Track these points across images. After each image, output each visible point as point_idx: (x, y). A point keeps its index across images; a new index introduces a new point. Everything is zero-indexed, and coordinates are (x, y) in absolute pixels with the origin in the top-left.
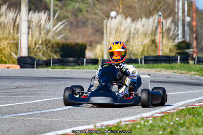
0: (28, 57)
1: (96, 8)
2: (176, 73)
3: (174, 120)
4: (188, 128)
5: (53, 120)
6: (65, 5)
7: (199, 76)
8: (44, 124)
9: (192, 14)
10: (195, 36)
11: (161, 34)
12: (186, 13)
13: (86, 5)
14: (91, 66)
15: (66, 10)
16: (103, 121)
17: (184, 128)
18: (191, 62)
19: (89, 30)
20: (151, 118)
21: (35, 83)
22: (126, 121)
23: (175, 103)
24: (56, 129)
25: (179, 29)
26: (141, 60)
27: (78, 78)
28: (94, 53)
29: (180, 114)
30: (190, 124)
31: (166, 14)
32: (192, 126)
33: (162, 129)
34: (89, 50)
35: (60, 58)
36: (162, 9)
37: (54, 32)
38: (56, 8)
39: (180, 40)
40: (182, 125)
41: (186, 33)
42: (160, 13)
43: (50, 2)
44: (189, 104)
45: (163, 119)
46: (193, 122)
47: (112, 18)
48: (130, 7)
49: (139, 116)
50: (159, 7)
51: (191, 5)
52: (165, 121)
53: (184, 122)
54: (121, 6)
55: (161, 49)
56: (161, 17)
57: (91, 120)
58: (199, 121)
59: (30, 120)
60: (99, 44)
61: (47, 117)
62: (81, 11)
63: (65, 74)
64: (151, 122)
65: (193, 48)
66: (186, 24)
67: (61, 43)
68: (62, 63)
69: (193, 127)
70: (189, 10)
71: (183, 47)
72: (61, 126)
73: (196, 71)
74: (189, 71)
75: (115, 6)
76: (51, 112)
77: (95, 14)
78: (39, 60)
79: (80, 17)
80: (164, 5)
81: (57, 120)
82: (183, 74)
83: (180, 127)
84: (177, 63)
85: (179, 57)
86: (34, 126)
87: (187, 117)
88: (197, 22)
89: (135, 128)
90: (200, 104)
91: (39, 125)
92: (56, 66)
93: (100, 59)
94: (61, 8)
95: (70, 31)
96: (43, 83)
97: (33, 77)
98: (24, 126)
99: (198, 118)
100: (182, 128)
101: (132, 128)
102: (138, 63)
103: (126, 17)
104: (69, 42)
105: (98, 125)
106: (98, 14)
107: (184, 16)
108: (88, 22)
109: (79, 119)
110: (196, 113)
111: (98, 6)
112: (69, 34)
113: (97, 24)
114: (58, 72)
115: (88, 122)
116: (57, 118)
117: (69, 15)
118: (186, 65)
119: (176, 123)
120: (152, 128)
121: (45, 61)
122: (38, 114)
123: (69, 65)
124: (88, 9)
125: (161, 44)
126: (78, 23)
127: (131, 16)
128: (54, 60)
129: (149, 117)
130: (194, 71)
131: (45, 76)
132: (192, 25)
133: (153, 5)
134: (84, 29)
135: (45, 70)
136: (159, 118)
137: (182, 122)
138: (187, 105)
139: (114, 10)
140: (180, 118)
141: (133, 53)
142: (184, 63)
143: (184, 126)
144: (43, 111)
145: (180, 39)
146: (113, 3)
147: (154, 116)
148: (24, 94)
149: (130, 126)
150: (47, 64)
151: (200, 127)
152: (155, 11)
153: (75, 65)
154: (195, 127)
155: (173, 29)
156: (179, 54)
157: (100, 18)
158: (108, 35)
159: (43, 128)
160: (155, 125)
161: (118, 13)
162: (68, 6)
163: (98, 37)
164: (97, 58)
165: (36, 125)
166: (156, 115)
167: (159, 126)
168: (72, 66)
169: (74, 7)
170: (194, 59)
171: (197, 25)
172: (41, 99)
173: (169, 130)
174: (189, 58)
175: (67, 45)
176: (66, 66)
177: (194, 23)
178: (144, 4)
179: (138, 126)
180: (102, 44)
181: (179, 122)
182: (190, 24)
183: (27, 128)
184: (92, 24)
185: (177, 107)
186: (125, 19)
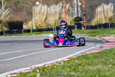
3: (75, 62)
4: (83, 66)
5: (7, 65)
7: (88, 36)
8: (2, 68)
9: (82, 1)
10: (84, 13)
11: (65, 14)
14: (26, 34)
15: (11, 3)
16: (35, 64)
17: (82, 66)
18: (83, 29)
19: (24, 13)
20: (62, 62)
22: (48, 64)
23: (75, 52)
24: (9, 70)
25: (75, 10)
26: (55, 28)
27: (19, 41)
28: (28, 26)
29: (79, 59)
30: (85, 64)
32: (86, 65)
33: (69, 68)
34: (25, 24)
35: (8, 30)
37: (4, 15)
38: (5, 2)
39: (76, 16)
40: (80, 65)
41: (79, 12)
42: (64, 1)
46: (87, 63)
47: (37, 6)
49: (55, 61)
52: (70, 63)
53: (81, 63)
56: (65, 4)
57: (28, 64)
58: (89, 62)
61: (3, 64)
62: (19, 2)
63: (12, 39)
64: (62, 64)
65: (84, 20)
66: (79, 6)
67: (9, 21)
68: (10, 32)
71: (78, 20)
72: (12, 68)
73: (86, 34)
74: (82, 33)
76: (5, 61)
77: (27, 4)
79: (19, 6)
81: (9, 65)
82: (79, 35)
83: (79, 66)
84: (75, 29)
85: (76, 26)
87: (82, 60)
88: (85, 5)
89: (54, 68)
90: (90, 52)
92: (6, 34)
93: (31, 29)
94: (8, 2)
95: (14, 14)
100: (80, 66)
102: (53, 30)
104: (13, 20)
105: (33, 67)
106: (29, 3)
107: (78, 2)
108: (23, 9)
109: (21, 64)
110: (88, 57)
112: (13, 16)
113: (28, 9)
114: (8, 38)
115: (27, 66)
116: (9, 64)
117: (13, 5)
118: (80, 30)
119: (77, 64)
120: (63, 68)
121: (0, 32)
123: (14, 34)
124: (23, 1)
125: (65, 19)
126: (18, 10)
128: (5, 31)
129: (61, 61)
131: (1, 41)
132: (82, 7)
134: (21, 13)
135: (1, 37)
136: (67, 61)
137: (80, 63)
138: (82, 53)
139: (38, 1)
140: (79, 61)
141: (50, 25)
143: (81, 65)
144: (1, 61)
147: (64, 60)
149: (51, 67)
150: (1, 34)
151: (90, 66)
153: (17, 34)
155: (71, 10)
156: (76, 24)
157: (30, 6)
158: (35, 15)
159: (2, 70)
160: (65, 65)
163: (29, 17)
164: (30, 29)
167: (67, 66)
168: (16, 34)
169: (15, 1)
170: (84, 27)
171: (85, 7)
173: (73, 68)
174: (82, 26)
175: (12, 22)
176: (12, 34)
177: (84, 6)
179: (55, 67)
180: (31, 21)
184: (26, 10)
185: (77, 55)
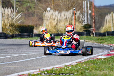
0: (2, 33)
1: (39, 6)
3: (83, 67)
5: (16, 67)
6: (22, 5)
7: (96, 43)
8: (11, 69)
9: (92, 9)
10: (94, 21)
11: (75, 20)
12: (89, 8)
13: (33, 4)
15: (23, 7)
16: (44, 67)
17: (89, 71)
18: (92, 36)
19: (36, 18)
20: (70, 66)
21: (6, 47)
22: (56, 68)
24: (18, 72)
25: (85, 17)
29: (86, 64)
30: (92, 69)
31: (78, 9)
33: (76, 72)
34: (35, 29)
35: (19, 33)
36: (75, 6)
37: (16, 19)
38: (17, 6)
39: (85, 23)
40: (88, 69)
41: (89, 19)
42: (74, 8)
43: (14, 3)
44: (91, 58)
45: (77, 66)
46: (94, 67)
47: (48, 11)
48: (58, 5)
49: (64, 65)
50: (73, 5)
51: (91, 4)
54: (53, 4)
55: (75, 28)
56: (75, 10)
57: (37, 67)
58: (97, 67)
59: (4, 67)
60: (41, 25)
61: (13, 65)
62: (31, 8)
63: (22, 42)
64: (70, 68)
65: (93, 28)
66: (89, 14)
67: (20, 25)
68: (21, 36)
69: (94, 70)
70: (90, 7)
71: (87, 27)
72: (21, 70)
73: (95, 40)
74: (91, 40)
75: (49, 5)
76: (15, 62)
78: (8, 35)
79: (30, 11)
80: (76, 4)
81: (18, 67)
82: (88, 42)
83: (86, 70)
84: (84, 36)
85: (85, 32)
86: (6, 70)
87: (90, 65)
88: (95, 13)
89: (62, 71)
90: (97, 58)
91: (9, 70)
92: (17, 38)
94: (20, 6)
96: (10, 47)
97: (5, 44)
99: (97, 65)
100: (87, 71)
101: (60, 71)
103: (56, 11)
104: (24, 25)
105: (41, 69)
106: (40, 9)
107: (88, 10)
108: (35, 14)
109: (30, 66)
110: (95, 62)
111: (40, 5)
112: (24, 20)
113: (39, 15)
114: (19, 41)
115: (35, 68)
117: (24, 10)
118: (89, 37)
120: (71, 71)
121: (11, 35)
122: (8, 63)
123: (25, 37)
124: (35, 6)
125: (75, 25)
126: (29, 14)
127: (58, 10)
128: (16, 34)
129: (69, 65)
130: (93, 40)
131: (12, 43)
132: (92, 15)
133: (70, 4)
134: (32, 18)
135: (12, 40)
137: (87, 67)
140: (86, 65)
141: (60, 31)
142: (88, 36)
143: (89, 70)
144: (11, 62)
146: (48, 3)
147: (72, 64)
149: (59, 70)
150: (12, 37)
151: (97, 70)
152: (72, 7)
153: (28, 37)
154: (95, 70)
155: (81, 17)
156: (85, 31)
157: (41, 11)
158: (46, 20)
159: (11, 71)
160: (73, 69)
161: (51, 8)
162: (24, 5)
163: (40, 22)
164: (40, 33)
165: (7, 70)
166: (73, 64)
167: (75, 70)
168: (26, 38)
169: (27, 6)
170: (93, 34)
171: (95, 15)
172: (9, 55)
173: (80, 72)
174: (91, 33)
176: (23, 37)
177: (93, 14)
178: (65, 3)
179: (63, 70)
181: (86, 67)
182: (91, 14)
183: (2, 71)
184: (37, 15)
186: (55, 12)
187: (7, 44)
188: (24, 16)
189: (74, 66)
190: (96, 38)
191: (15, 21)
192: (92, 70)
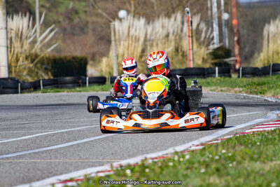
0: (9, 78)
1: (99, 7)
2: (214, 90)
3: (219, 153)
4: (239, 163)
5: (52, 161)
6: (54, 6)
7: (246, 93)
8: (40, 168)
9: (231, 10)
10: (236, 38)
11: (191, 39)
12: (223, 8)
13: (83, 4)
14: (96, 87)
15: (57, 13)
16: (120, 159)
17: (235, 163)
18: (234, 76)
19: (91, 38)
20: (187, 153)
21: (21, 114)
24: (58, 173)
25: (214, 30)
27: (79, 104)
28: (99, 68)
29: (227, 146)
30: (243, 158)
31: (195, 10)
32: (245, 159)
33: (204, 166)
34: (92, 65)
35: (52, 78)
36: (188, 4)
37: (41, 42)
38: (42, 9)
39: (216, 46)
40: (232, 159)
41: (224, 35)
42: (188, 9)
43: (35, 2)
44: (237, 132)
45: (203, 152)
46: (247, 154)
47: (121, 20)
48: (145, 3)
49: (170, 150)
50: (184, 2)
52: (207, 154)
53: (233, 156)
54: (132, 2)
55: (191, 59)
56: (189, 15)
57: (103, 159)
58: (254, 153)
59: (20, 162)
60: (105, 56)
61: (43, 158)
62: (76, 12)
63: (61, 100)
64: (187, 157)
65: (235, 56)
66: (223, 23)
67: (52, 57)
68: (56, 84)
70: (226, 4)
71: (220, 55)
72: (63, 168)
73: (242, 87)
74: (232, 87)
75: (124, 3)
76: (47, 150)
77: (98, 15)
78: (24, 82)
79: (76, 20)
81: (57, 161)
82: (225, 91)
83: (228, 162)
84: (214, 77)
85: (217, 68)
86: (26, 170)
87: (237, 148)
88: (238, 20)
89: (167, 166)
90: (253, 130)
91: (34, 169)
92: (47, 89)
93: (107, 76)
94: (49, 10)
95: (64, 41)
96: (33, 112)
97: (17, 106)
98: (13, 172)
99: (253, 148)
100: (231, 163)
101: (163, 166)
104: (63, 55)
105: (116, 165)
106: (101, 15)
107: (221, 13)
108: (87, 28)
109: (87, 158)
110: (250, 141)
111: (101, 4)
112: (63, 45)
114: (52, 97)
115: (100, 162)
116: (56, 158)
117: (61, 19)
118: (227, 79)
119: (223, 157)
120: (191, 166)
121: (31, 83)
122: (30, 154)
123: (66, 87)
124: (87, 9)
125: (191, 51)
128: (44, 80)
129: (183, 151)
130: (239, 87)
131: (34, 104)
132: (232, 24)
134: (82, 37)
135: (34, 94)
136: (198, 152)
137: (230, 154)
138: (234, 133)
139: (123, 9)
140: (228, 149)
142: (224, 76)
143: (234, 160)
144: (37, 151)
145: (216, 44)
147: (191, 149)
148: (9, 129)
149: (160, 164)
150: (35, 87)
151: (256, 161)
152: (180, 7)
153: (74, 87)
154: (249, 162)
155: (204, 30)
156: (216, 64)
157: (104, 20)
159: (39, 172)
160: (194, 160)
161: (128, 12)
162: (59, 6)
164: (104, 75)
166: (193, 148)
167: (199, 162)
168: (70, 88)
169: (67, 8)
170: (237, 71)
171: (238, 25)
172: (32, 133)
173: (214, 166)
174: (231, 71)
175: (60, 59)
176: (61, 88)
177: (235, 22)
179: (171, 164)
181: (226, 155)
182: (228, 22)
183: (17, 174)
184: (94, 30)
185: (221, 136)
187: (23, 106)
188: (62, 35)
189: (197, 153)
190: (245, 80)
191: (39, 47)
192: (244, 161)
